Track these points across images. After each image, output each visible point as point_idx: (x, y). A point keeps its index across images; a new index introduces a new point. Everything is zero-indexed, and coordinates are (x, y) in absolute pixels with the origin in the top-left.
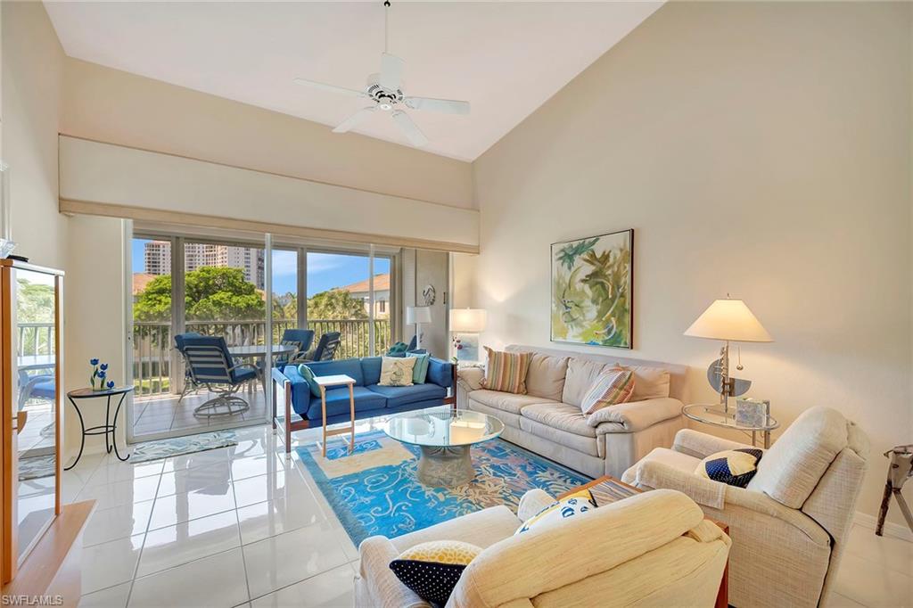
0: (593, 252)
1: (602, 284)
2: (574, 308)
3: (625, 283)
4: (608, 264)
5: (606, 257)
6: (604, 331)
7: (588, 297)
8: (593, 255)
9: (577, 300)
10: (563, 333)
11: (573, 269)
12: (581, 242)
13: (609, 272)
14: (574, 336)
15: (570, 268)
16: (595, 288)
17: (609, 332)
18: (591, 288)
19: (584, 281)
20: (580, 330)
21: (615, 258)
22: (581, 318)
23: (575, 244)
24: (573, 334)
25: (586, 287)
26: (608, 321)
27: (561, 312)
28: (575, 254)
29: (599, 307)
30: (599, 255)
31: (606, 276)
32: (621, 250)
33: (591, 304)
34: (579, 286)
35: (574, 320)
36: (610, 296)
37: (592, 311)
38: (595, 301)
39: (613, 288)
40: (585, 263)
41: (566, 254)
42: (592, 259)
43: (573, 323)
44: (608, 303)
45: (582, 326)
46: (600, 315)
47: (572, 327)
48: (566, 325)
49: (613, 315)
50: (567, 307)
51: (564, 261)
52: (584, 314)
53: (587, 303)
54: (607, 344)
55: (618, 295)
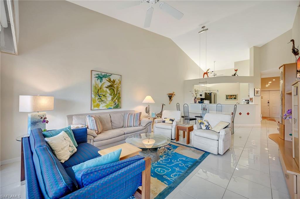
0: (110, 78)
1: (113, 89)
2: (103, 96)
3: (120, 90)
4: (115, 84)
5: (114, 81)
6: (113, 104)
7: (108, 93)
8: (110, 79)
9: (104, 94)
10: (98, 106)
11: (102, 83)
12: (106, 74)
13: (115, 86)
14: (103, 107)
15: (101, 82)
16: (111, 90)
17: (115, 104)
18: (109, 90)
19: (107, 87)
20: (105, 104)
21: (117, 82)
22: (106, 100)
23: (103, 74)
24: (102, 106)
25: (108, 90)
26: (115, 101)
27: (97, 98)
28: (103, 77)
29: (112, 96)
30: (112, 80)
31: (114, 87)
32: (119, 80)
33: (109, 95)
34: (105, 89)
35: (102, 101)
36: (116, 93)
37: (110, 98)
38: (111, 95)
39: (116, 91)
40: (107, 81)
41: (99, 76)
42: (110, 81)
43: (102, 102)
44: (115, 95)
45: (106, 103)
46: (113, 99)
47: (102, 103)
48: (99, 103)
49: (116, 99)
50: (99, 96)
51: (98, 79)
52: (107, 99)
53: (108, 95)
54: (114, 108)
55: (118, 93)
